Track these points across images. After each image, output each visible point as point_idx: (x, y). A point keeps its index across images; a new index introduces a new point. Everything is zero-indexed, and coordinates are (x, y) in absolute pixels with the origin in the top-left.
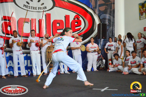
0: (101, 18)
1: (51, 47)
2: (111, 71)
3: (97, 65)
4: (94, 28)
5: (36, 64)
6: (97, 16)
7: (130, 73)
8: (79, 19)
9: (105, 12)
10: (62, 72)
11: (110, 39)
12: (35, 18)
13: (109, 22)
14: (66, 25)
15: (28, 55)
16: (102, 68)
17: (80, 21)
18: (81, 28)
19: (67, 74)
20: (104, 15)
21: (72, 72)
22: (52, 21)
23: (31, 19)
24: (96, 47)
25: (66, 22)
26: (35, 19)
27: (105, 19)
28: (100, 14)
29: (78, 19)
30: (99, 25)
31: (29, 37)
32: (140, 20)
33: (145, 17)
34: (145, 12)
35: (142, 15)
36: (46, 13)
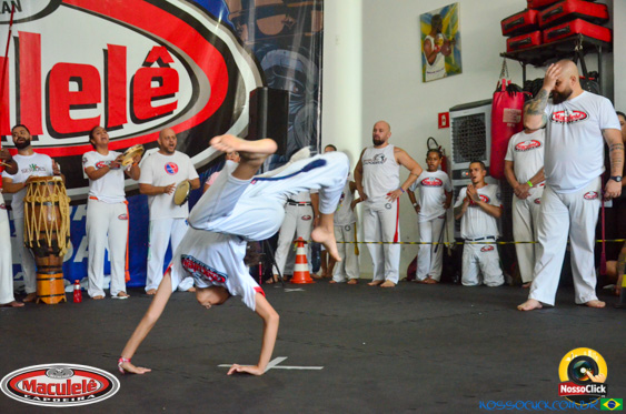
4: (236, 106)
6: (249, 57)
8: (171, 64)
9: (283, 41)
13: (297, 85)
14: (110, 91)
17: (174, 74)
18: (176, 103)
22: (45, 69)
25: (109, 75)
27: (280, 70)
28: (259, 50)
29: (164, 64)
30: (256, 95)
32: (424, 81)
33: (444, 71)
34: (443, 50)
35: (431, 64)
36: (20, 33)
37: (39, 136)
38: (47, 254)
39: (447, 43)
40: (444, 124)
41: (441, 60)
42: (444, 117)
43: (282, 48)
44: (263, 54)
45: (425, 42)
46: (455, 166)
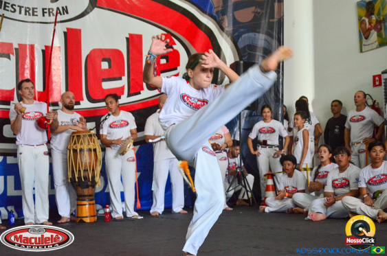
0: (241, 45)
1: (81, 135)
2: (272, 210)
3: (228, 191)
4: (219, 76)
5: (34, 189)
6: (229, 39)
7: (329, 218)
8: (174, 46)
9: (253, 26)
10: (117, 213)
11: (267, 110)
12: (32, 44)
15: (10, 160)
16: (245, 200)
17: (176, 53)
18: (178, 74)
19: (132, 220)
20: (251, 34)
21: (149, 214)
23: (19, 44)
24: (223, 134)
25: (130, 56)
26: (32, 47)
27: (252, 47)
28: (236, 34)
29: (169, 45)
30: (235, 67)
32: (361, 51)
33: (377, 43)
34: (375, 28)
35: (366, 38)
36: (67, 29)
37: (81, 102)
38: (87, 187)
39: (379, 22)
40: (377, 83)
41: (373, 35)
42: (377, 78)
43: (253, 32)
44: (239, 37)
45: (361, 22)
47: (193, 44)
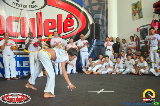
0: (94, 18)
8: (72, 18)
9: (98, 12)
13: (102, 22)
14: (59, 25)
15: (18, 56)
18: (74, 27)
20: (98, 14)
22: (43, 20)
23: (21, 18)
25: (58, 21)
28: (93, 14)
29: (71, 18)
31: (19, 37)
32: (133, 20)
33: (138, 17)
34: (138, 12)
35: (135, 16)
36: (37, 12)
39: (139, 10)
40: (138, 30)
41: (137, 15)
42: (138, 29)
45: (133, 11)
46: (141, 41)
47: (78, 17)
